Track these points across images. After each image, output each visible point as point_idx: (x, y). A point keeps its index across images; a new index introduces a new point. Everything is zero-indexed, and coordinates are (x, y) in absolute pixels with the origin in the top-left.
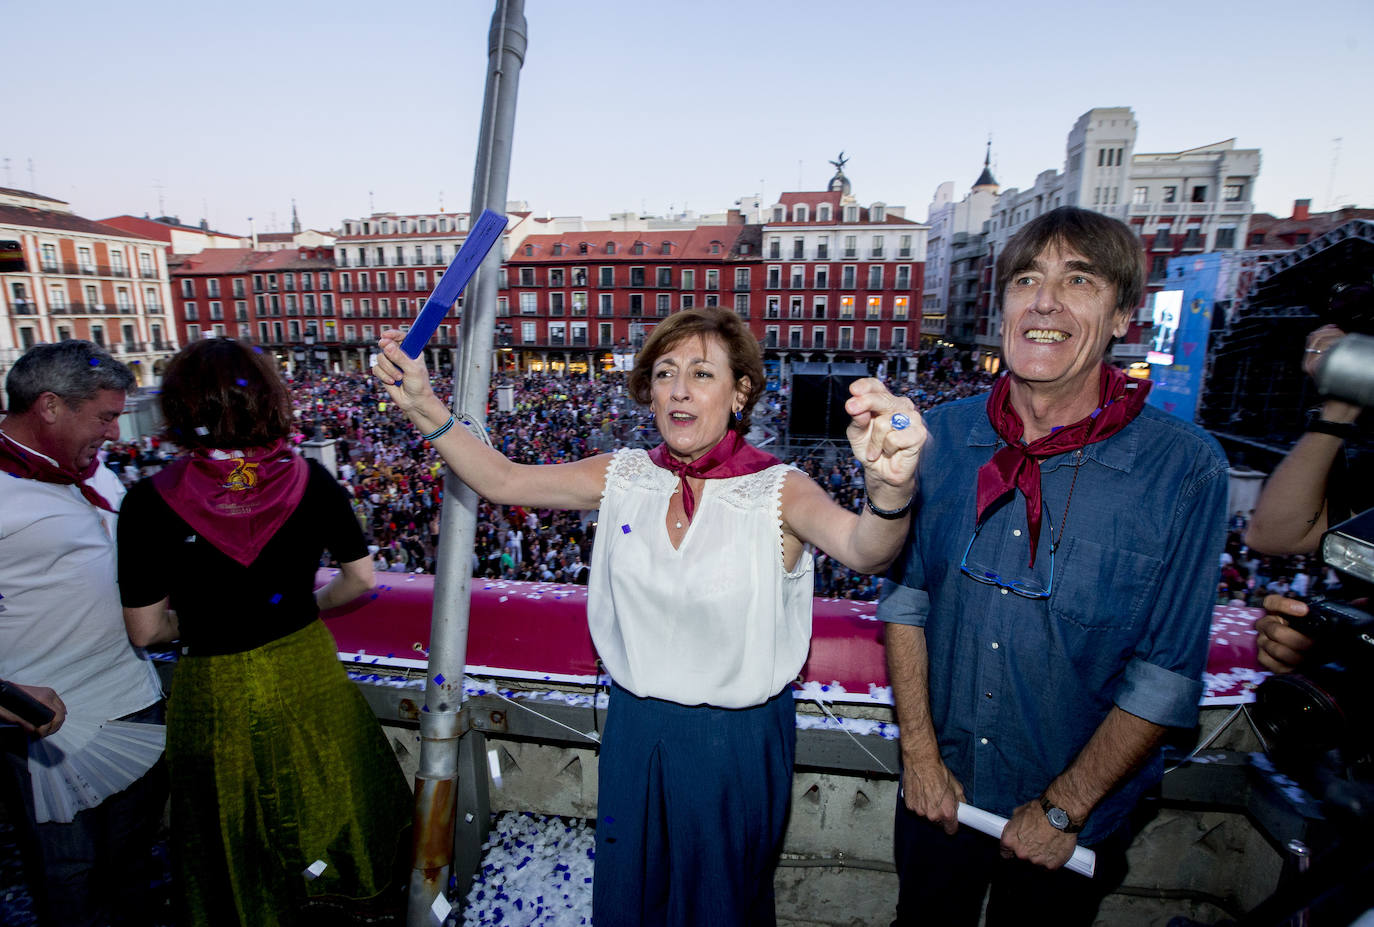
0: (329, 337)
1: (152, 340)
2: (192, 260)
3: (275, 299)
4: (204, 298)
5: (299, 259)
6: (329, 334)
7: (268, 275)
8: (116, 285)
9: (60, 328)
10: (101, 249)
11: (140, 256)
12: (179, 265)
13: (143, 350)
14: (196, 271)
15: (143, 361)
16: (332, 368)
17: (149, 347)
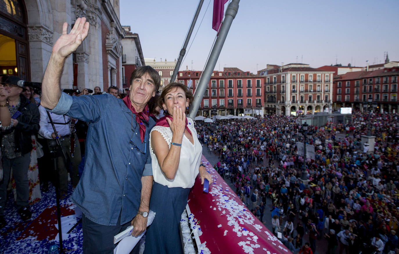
0: (392, 100)
1: (325, 99)
2: (342, 76)
3: (370, 87)
4: (344, 87)
5: (383, 72)
6: (393, 99)
7: (369, 79)
8: (317, 85)
9: (301, 96)
10: (315, 75)
11: (325, 76)
12: (338, 78)
13: (321, 102)
14: (343, 79)
15: (321, 105)
16: (392, 111)
17: (323, 102)
